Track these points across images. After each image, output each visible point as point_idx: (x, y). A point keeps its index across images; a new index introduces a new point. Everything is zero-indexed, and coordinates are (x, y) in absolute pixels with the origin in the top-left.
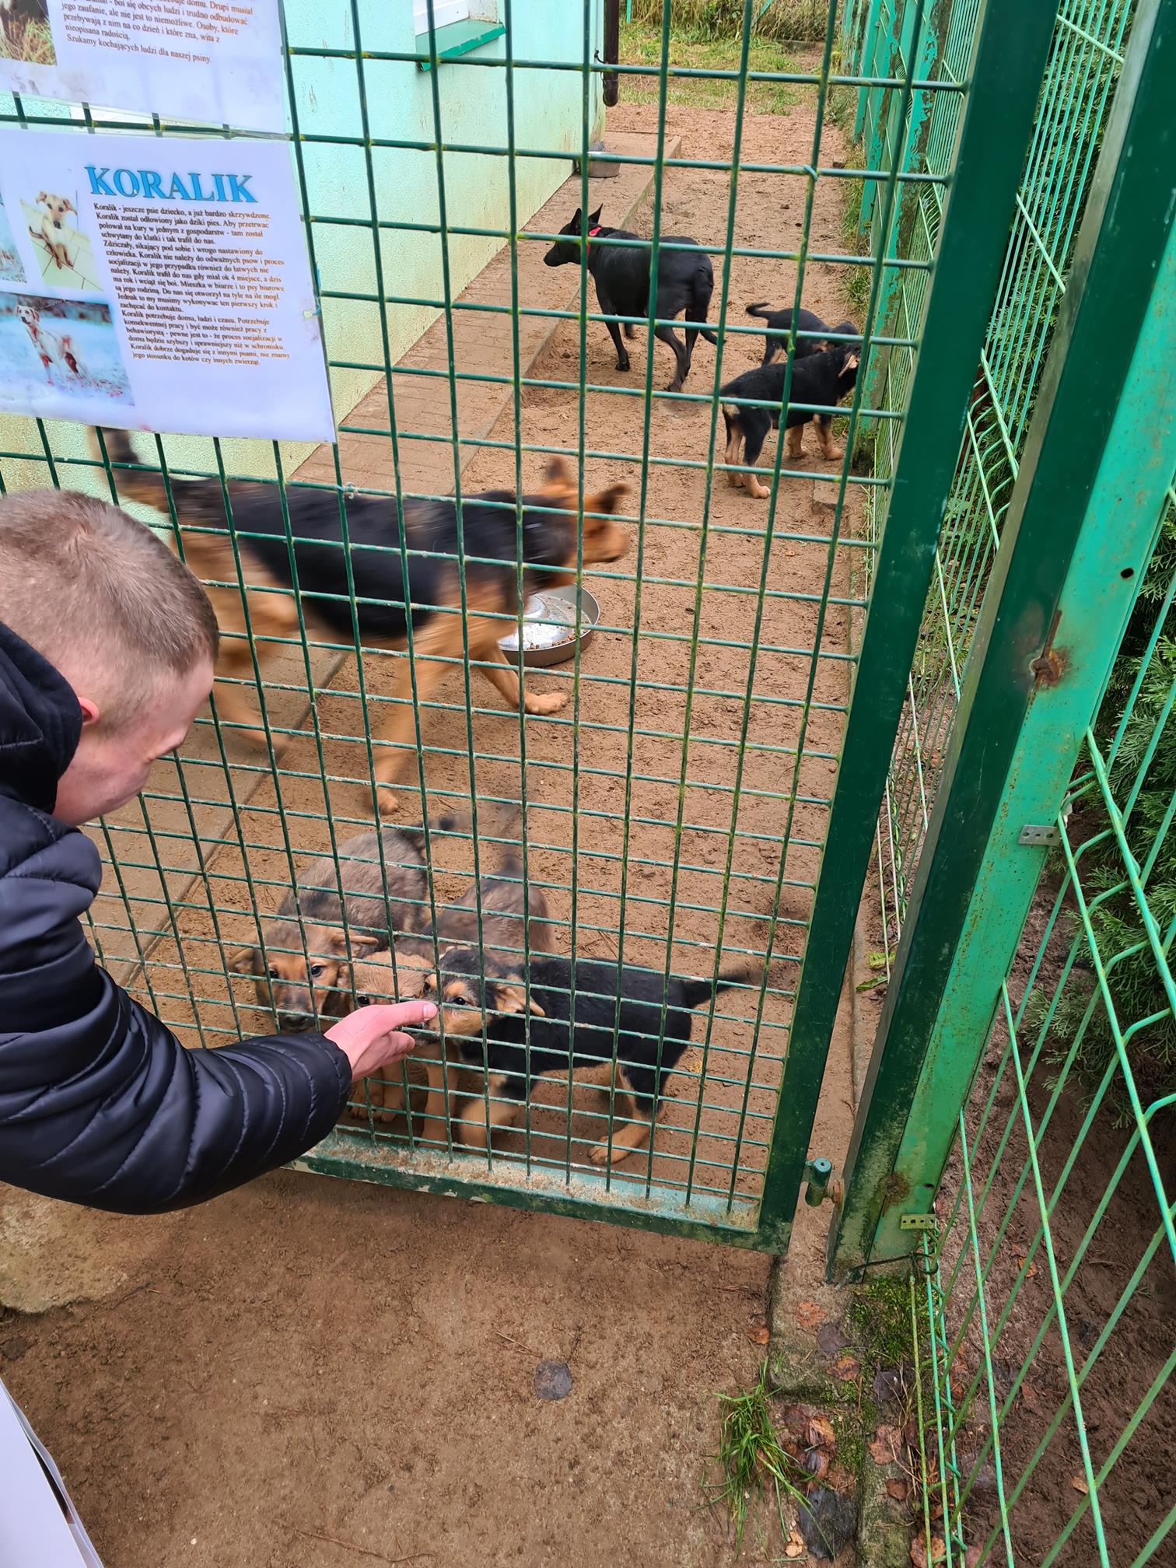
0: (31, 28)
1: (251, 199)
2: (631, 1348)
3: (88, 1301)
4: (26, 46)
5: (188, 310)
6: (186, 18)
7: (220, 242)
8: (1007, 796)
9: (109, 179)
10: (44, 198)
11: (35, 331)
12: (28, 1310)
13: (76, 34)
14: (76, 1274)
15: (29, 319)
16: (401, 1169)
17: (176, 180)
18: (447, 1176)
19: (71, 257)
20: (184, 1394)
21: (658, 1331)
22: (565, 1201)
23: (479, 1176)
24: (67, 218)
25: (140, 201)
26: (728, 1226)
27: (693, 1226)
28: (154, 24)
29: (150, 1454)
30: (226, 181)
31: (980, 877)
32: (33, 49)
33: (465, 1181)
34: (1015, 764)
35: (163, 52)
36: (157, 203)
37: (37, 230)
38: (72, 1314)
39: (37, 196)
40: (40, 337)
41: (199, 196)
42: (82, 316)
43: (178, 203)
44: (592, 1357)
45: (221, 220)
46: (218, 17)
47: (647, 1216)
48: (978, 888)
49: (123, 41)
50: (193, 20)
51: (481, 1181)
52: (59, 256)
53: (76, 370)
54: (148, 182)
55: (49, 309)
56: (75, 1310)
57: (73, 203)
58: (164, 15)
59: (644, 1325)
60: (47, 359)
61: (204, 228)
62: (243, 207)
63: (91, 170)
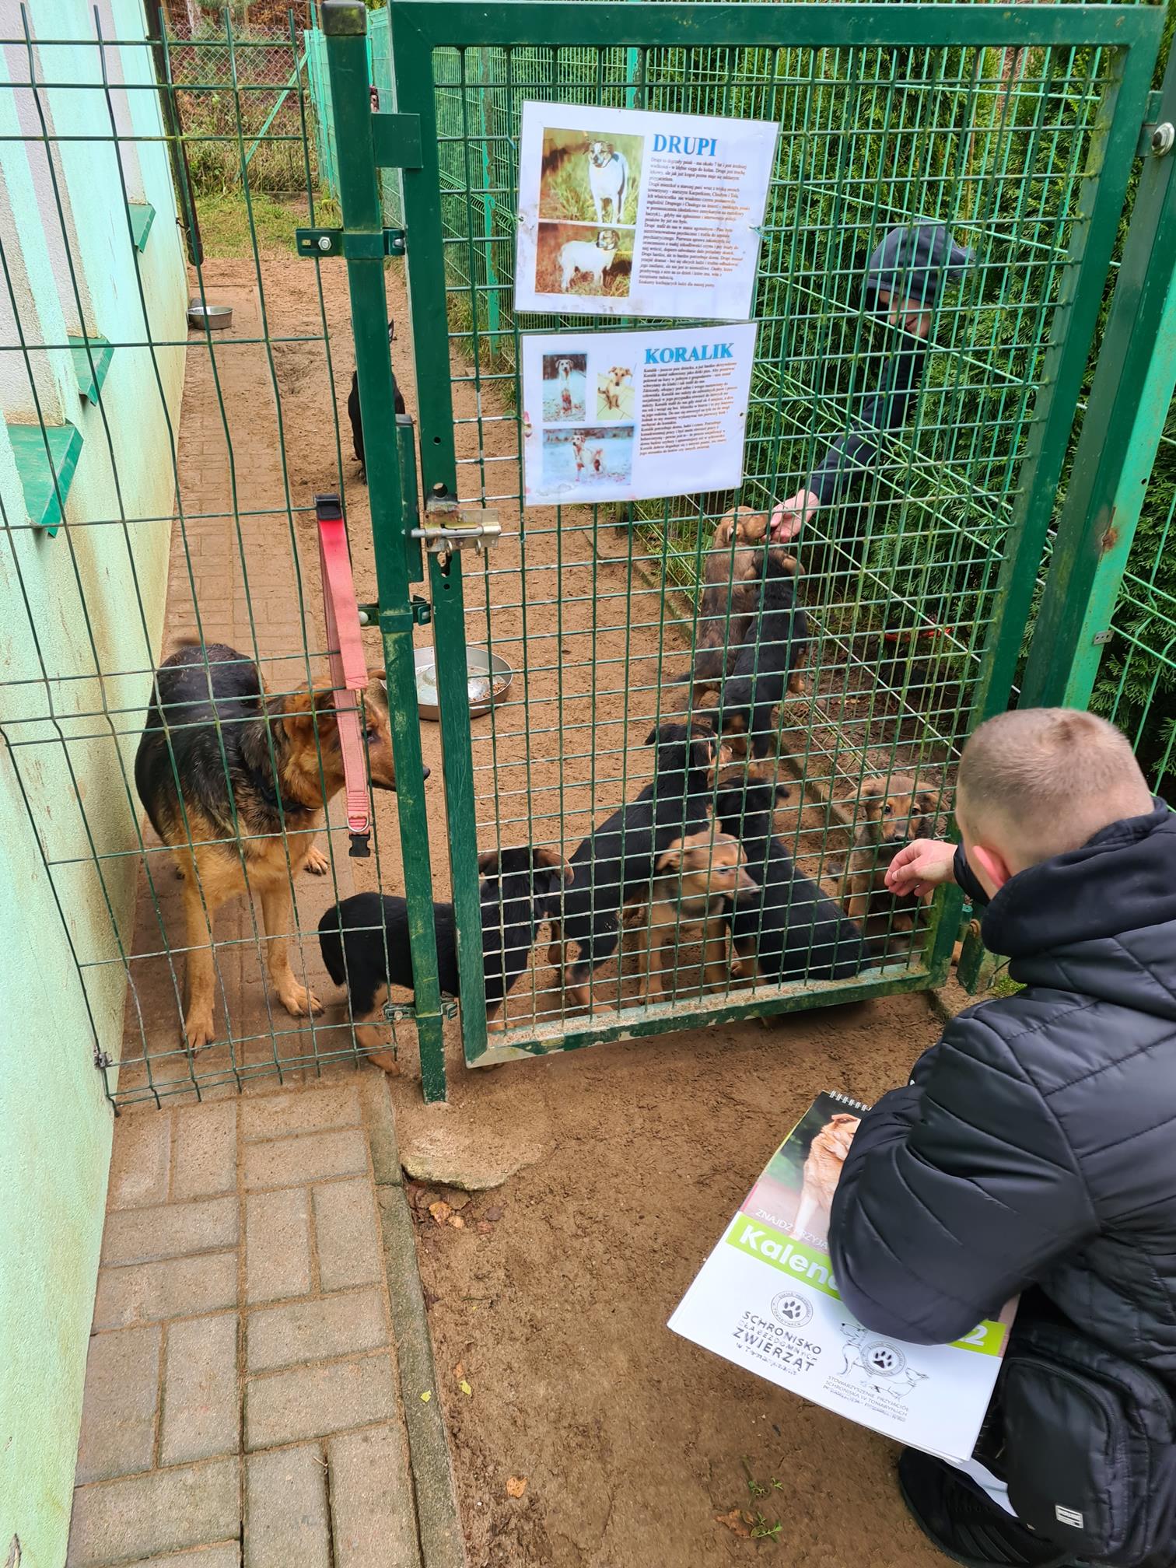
0: (619, 278)
1: (730, 355)
3: (529, 1166)
4: (614, 289)
5: (680, 422)
6: (707, 266)
7: (708, 382)
9: (657, 355)
10: (614, 370)
11: (579, 450)
12: (492, 1185)
13: (644, 280)
15: (578, 443)
16: (698, 1011)
17: (695, 351)
18: (730, 1005)
19: (619, 402)
24: (626, 380)
25: (672, 365)
26: (912, 976)
27: (891, 984)
28: (688, 270)
29: (639, 1229)
30: (720, 348)
32: (617, 290)
34: (1092, 598)
35: (690, 284)
36: (681, 364)
37: (603, 389)
38: (523, 1178)
39: (611, 369)
40: (582, 452)
41: (704, 357)
42: (615, 436)
43: (694, 363)
45: (711, 369)
46: (723, 264)
49: (669, 281)
50: (710, 266)
52: (612, 402)
53: (597, 469)
54: (679, 354)
55: (594, 435)
56: (523, 1174)
57: (631, 372)
58: (695, 265)
60: (581, 466)
61: (702, 373)
62: (726, 360)
63: (648, 351)
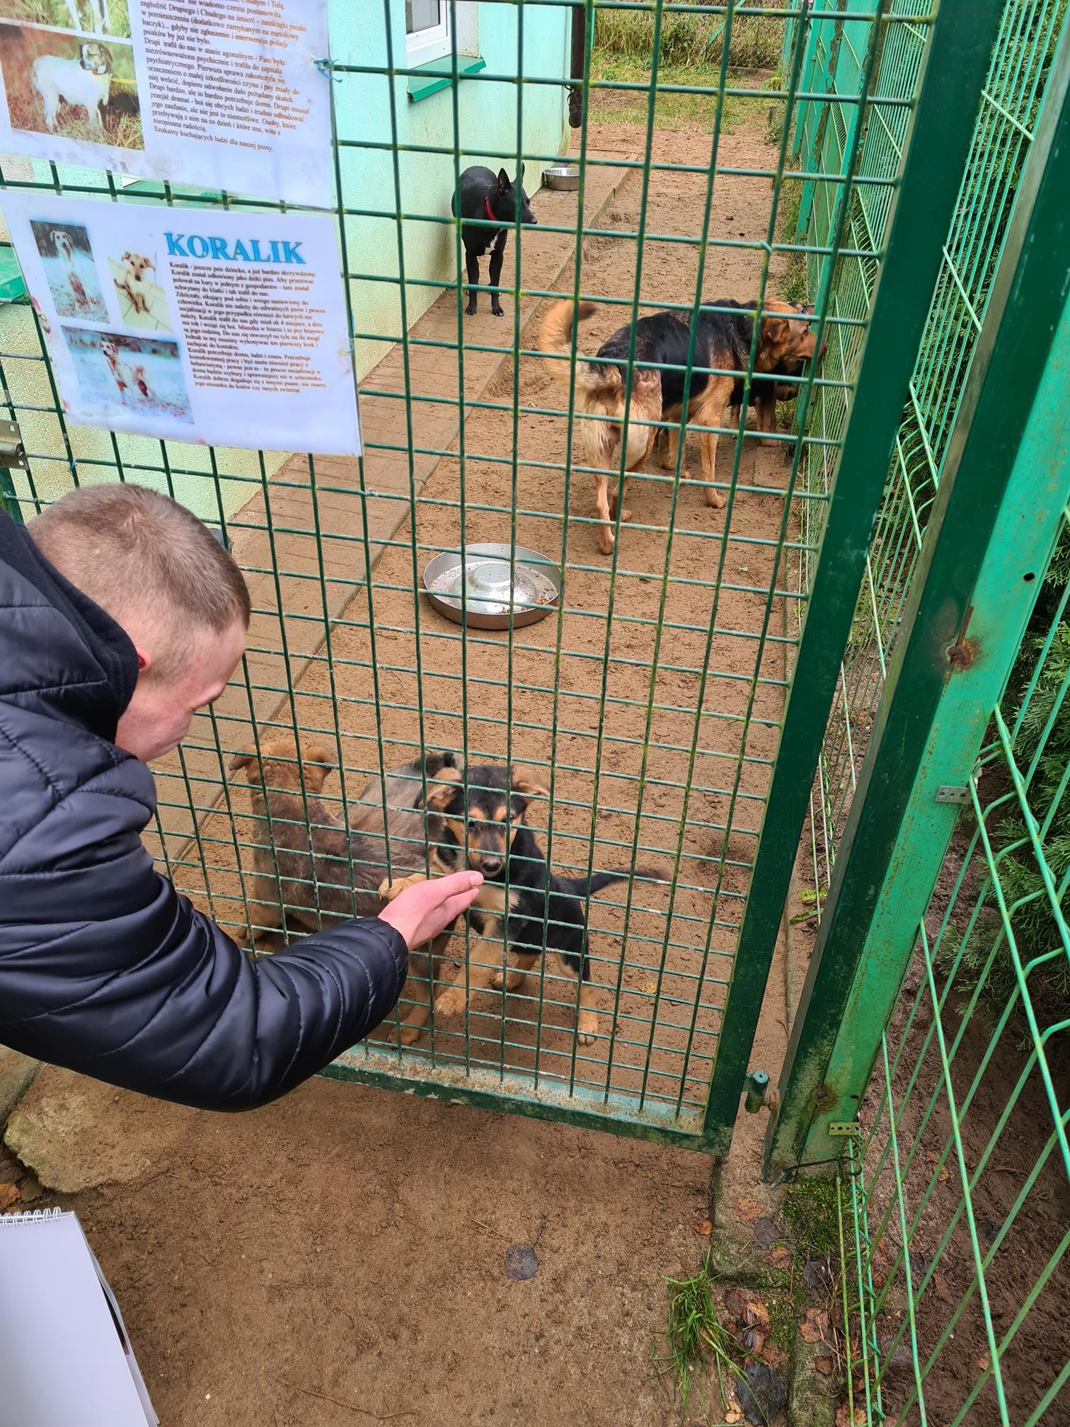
0: (124, 120)
1: (300, 261)
2: (590, 1236)
3: (115, 1184)
4: (120, 135)
5: (243, 348)
6: (253, 116)
7: (273, 295)
8: (925, 760)
9: (183, 243)
10: (128, 257)
11: (114, 362)
12: (65, 1190)
13: (162, 126)
14: (106, 1160)
15: (110, 352)
16: (391, 1073)
17: (239, 245)
18: (430, 1080)
19: (148, 304)
20: (200, 1266)
21: (613, 1221)
22: (533, 1105)
23: (457, 1081)
24: (147, 273)
25: (209, 261)
26: (677, 1129)
27: (646, 1129)
28: (227, 120)
29: (170, 1318)
30: (280, 247)
31: (902, 829)
32: (126, 137)
33: (446, 1085)
34: (933, 734)
35: (233, 142)
36: (222, 263)
37: (121, 282)
38: (102, 1195)
40: (118, 367)
41: (257, 258)
42: (154, 351)
43: (240, 263)
44: (556, 1243)
45: (274, 277)
46: (280, 115)
47: (605, 1119)
48: (900, 839)
49: (200, 133)
50: (260, 117)
51: (460, 1086)
52: (138, 303)
53: (146, 394)
54: (216, 247)
55: (127, 345)
56: (105, 1191)
57: (152, 262)
58: (235, 113)
59: (601, 1216)
60: (122, 385)
61: (261, 283)
62: (294, 267)
63: (169, 236)
